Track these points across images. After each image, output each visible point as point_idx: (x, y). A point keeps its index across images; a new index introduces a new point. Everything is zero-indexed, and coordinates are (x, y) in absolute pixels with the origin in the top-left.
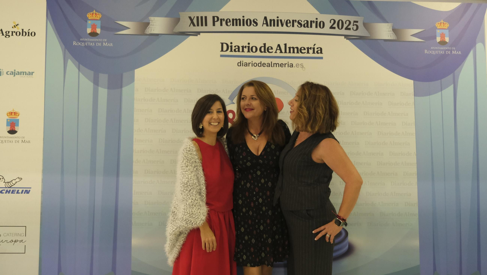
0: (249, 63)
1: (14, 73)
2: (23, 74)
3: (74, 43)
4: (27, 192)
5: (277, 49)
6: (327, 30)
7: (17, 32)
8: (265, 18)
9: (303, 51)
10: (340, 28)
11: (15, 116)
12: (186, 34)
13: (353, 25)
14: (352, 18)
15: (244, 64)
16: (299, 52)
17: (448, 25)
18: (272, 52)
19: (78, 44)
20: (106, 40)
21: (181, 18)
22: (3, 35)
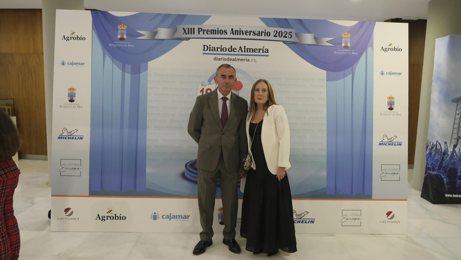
0: (221, 59)
1: (72, 64)
2: (78, 64)
3: (110, 45)
4: (81, 138)
5: (239, 50)
6: (271, 37)
7: (74, 37)
8: (232, 29)
9: (256, 51)
10: (280, 36)
11: (73, 91)
12: (181, 39)
13: (289, 35)
14: (288, 30)
15: (218, 59)
16: (254, 52)
17: (350, 36)
18: (236, 52)
19: (112, 45)
20: (130, 43)
21: (178, 29)
22: (65, 39)
